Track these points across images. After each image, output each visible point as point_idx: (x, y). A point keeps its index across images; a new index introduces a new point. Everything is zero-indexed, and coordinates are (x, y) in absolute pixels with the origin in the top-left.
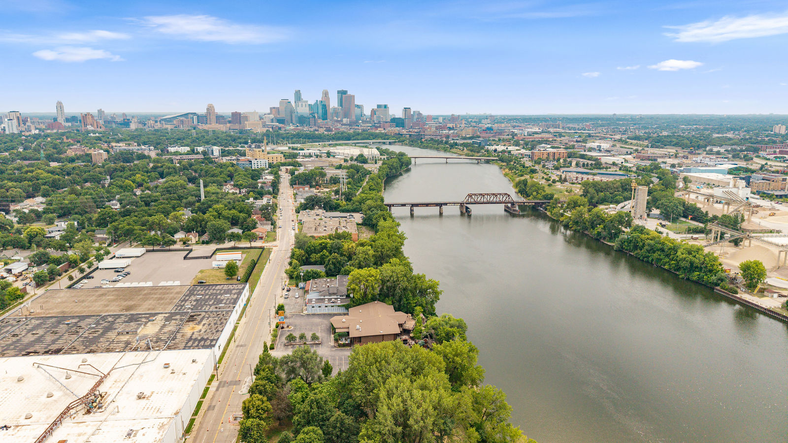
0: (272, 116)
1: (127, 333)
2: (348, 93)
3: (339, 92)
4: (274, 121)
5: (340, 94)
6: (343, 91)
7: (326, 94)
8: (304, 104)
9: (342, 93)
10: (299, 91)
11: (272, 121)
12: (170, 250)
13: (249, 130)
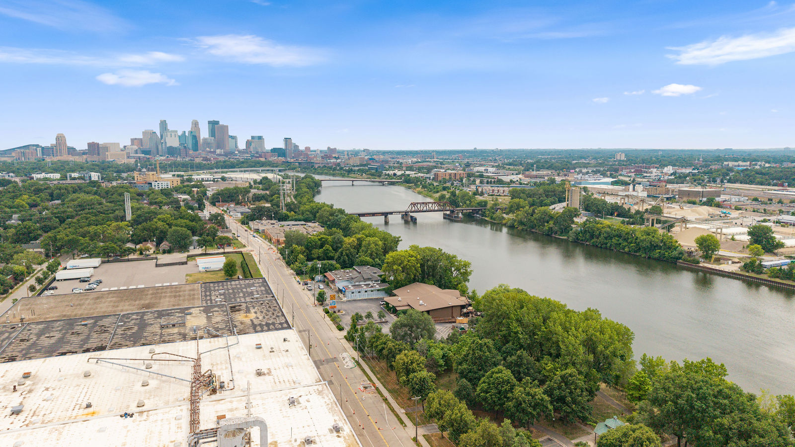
0: (135, 147)
1: (174, 325)
2: (220, 123)
3: (209, 122)
4: (139, 151)
5: (211, 125)
6: (214, 121)
7: (196, 124)
8: (173, 134)
9: (213, 124)
10: (165, 121)
11: (136, 152)
12: (128, 260)
13: (112, 161)
